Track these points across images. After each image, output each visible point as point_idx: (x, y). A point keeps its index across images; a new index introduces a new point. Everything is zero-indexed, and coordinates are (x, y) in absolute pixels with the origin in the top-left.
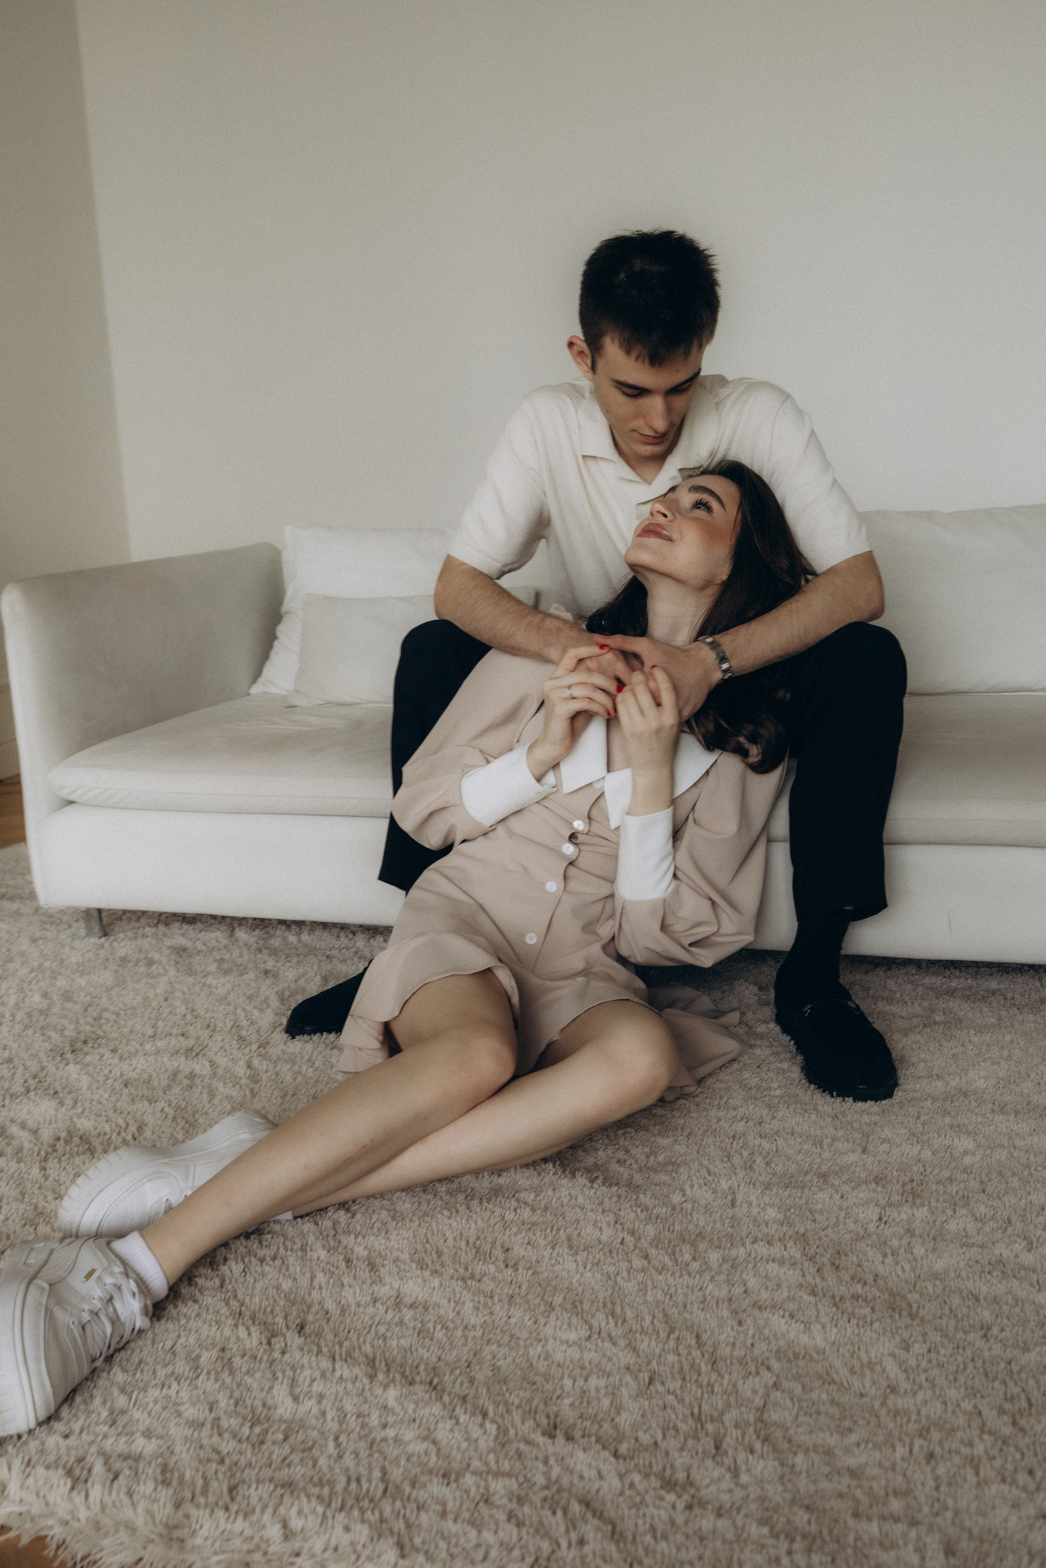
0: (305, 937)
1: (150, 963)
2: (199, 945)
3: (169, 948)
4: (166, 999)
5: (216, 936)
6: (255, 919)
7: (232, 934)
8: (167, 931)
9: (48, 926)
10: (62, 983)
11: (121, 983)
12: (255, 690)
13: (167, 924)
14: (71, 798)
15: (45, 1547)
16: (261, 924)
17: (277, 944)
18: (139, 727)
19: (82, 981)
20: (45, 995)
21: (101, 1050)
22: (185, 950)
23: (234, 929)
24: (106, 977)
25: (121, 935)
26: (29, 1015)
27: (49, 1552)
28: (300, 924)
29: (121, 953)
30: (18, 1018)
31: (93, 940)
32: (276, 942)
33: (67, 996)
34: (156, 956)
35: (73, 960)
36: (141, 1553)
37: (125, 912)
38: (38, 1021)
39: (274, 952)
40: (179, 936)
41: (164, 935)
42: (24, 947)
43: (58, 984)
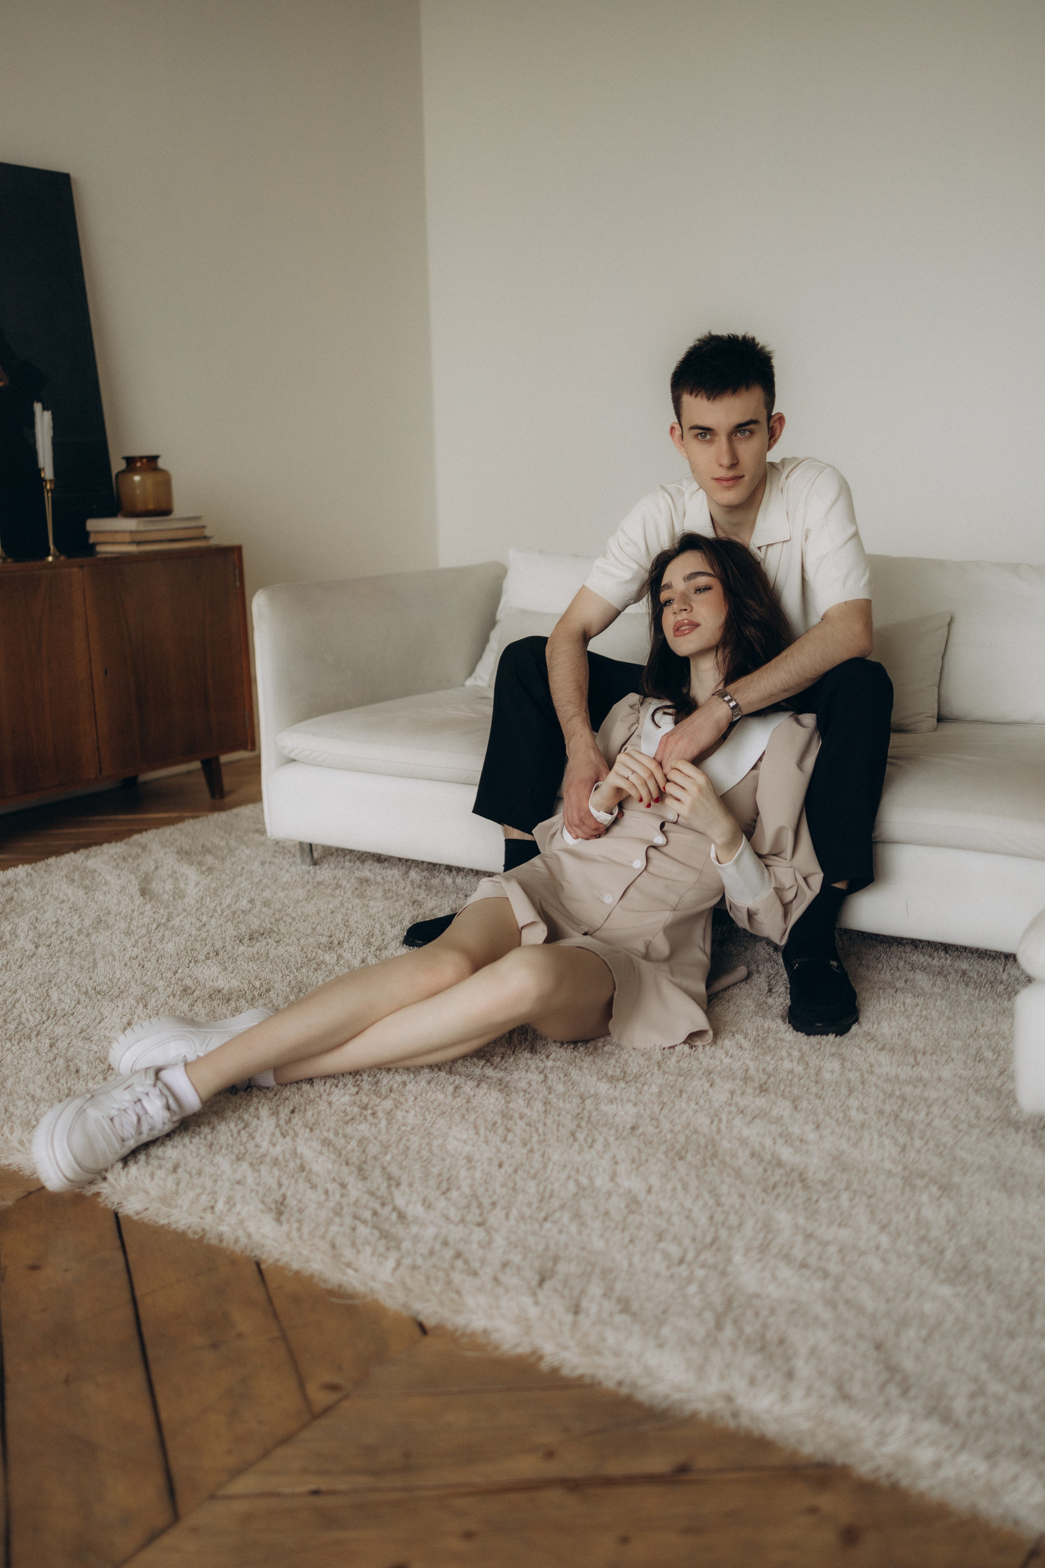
0: (459, 880)
1: (338, 886)
2: (379, 879)
3: (356, 878)
4: (332, 912)
5: (394, 874)
6: (430, 863)
7: (407, 873)
8: (361, 866)
9: (277, 855)
10: (267, 894)
11: (309, 898)
12: (469, 682)
13: (363, 862)
14: (292, 756)
15: (100, 1197)
16: (433, 867)
17: (436, 883)
18: (358, 706)
19: (281, 894)
20: (252, 901)
21: (269, 940)
22: (367, 881)
23: (410, 868)
24: (300, 893)
25: (326, 866)
26: (234, 913)
27: (100, 1200)
28: (459, 870)
29: (319, 878)
30: (225, 914)
31: (303, 867)
32: (435, 882)
33: (267, 904)
34: (344, 883)
35: (285, 880)
36: (148, 1206)
37: (337, 849)
38: (239, 917)
39: (429, 888)
40: (367, 871)
41: (358, 869)
42: (254, 868)
43: (264, 894)
